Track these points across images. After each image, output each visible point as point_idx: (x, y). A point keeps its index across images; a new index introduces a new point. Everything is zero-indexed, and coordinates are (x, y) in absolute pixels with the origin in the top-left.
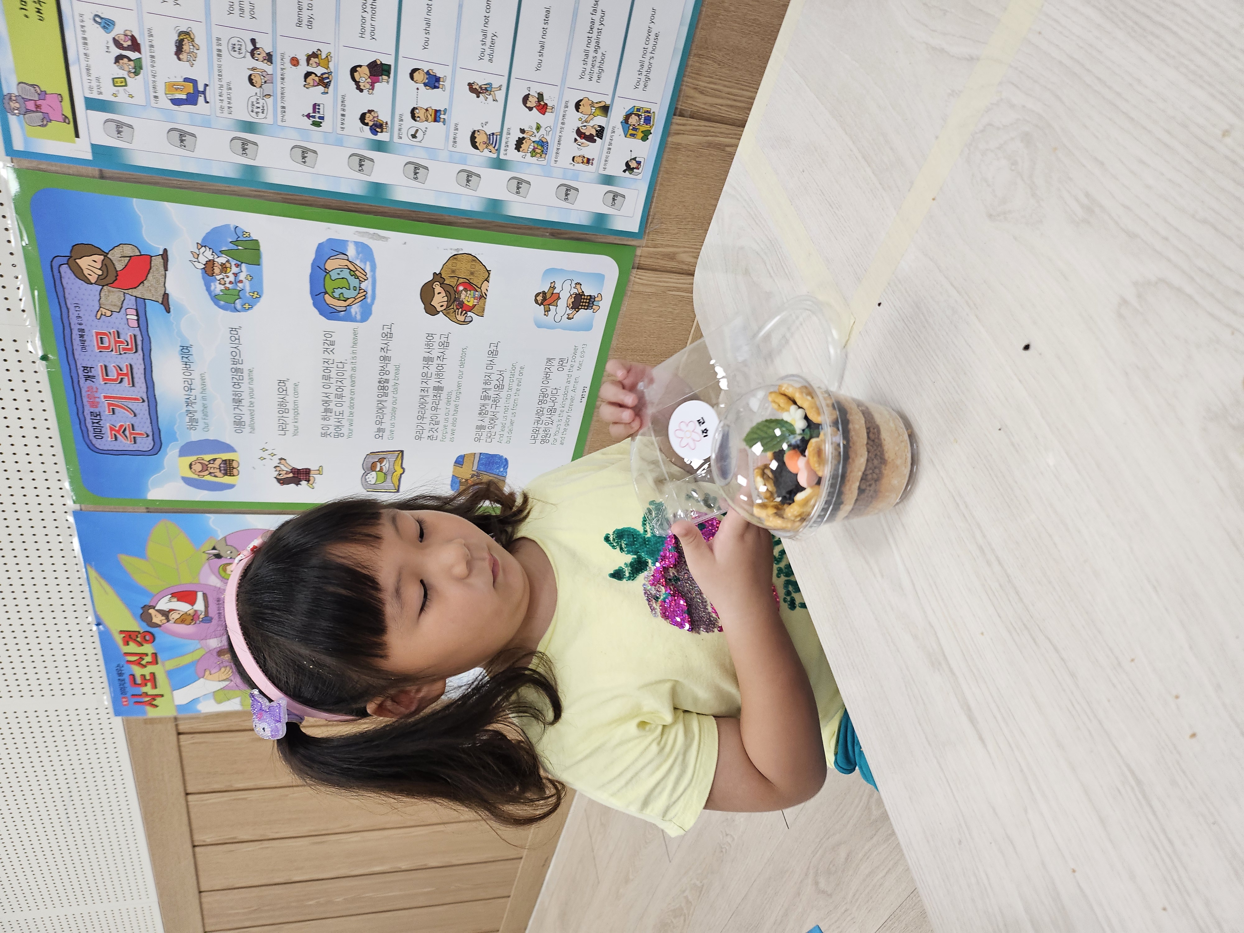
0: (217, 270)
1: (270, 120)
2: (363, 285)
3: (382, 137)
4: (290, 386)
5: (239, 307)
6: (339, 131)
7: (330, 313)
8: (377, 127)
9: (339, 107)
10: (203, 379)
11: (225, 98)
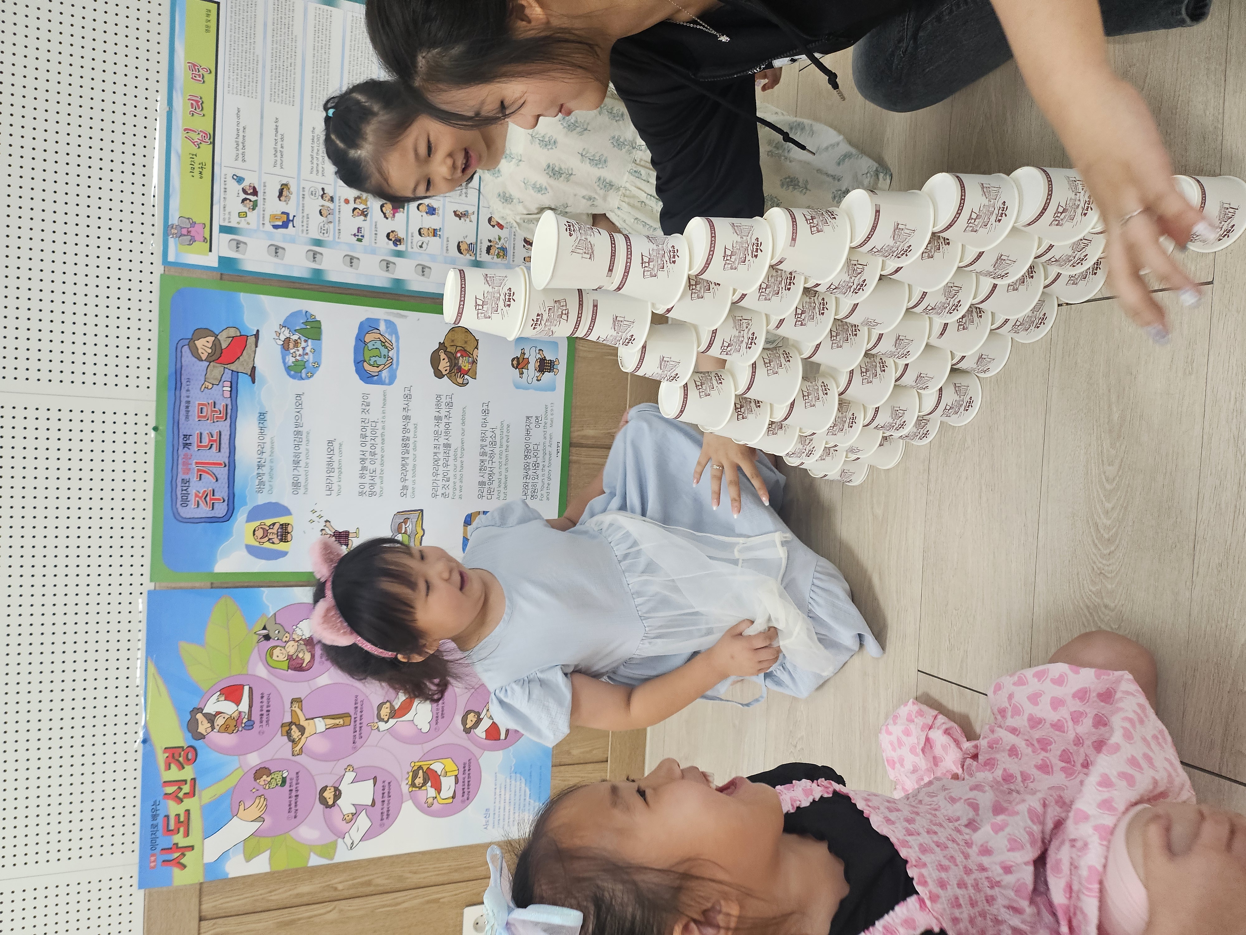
0: (291, 345)
1: (331, 238)
2: (390, 354)
3: (401, 248)
4: (336, 445)
5: (304, 375)
6: (373, 244)
7: (367, 378)
8: (398, 241)
9: (374, 229)
10: (272, 443)
11: (305, 224)
